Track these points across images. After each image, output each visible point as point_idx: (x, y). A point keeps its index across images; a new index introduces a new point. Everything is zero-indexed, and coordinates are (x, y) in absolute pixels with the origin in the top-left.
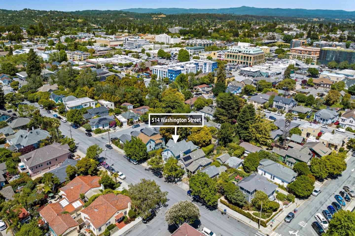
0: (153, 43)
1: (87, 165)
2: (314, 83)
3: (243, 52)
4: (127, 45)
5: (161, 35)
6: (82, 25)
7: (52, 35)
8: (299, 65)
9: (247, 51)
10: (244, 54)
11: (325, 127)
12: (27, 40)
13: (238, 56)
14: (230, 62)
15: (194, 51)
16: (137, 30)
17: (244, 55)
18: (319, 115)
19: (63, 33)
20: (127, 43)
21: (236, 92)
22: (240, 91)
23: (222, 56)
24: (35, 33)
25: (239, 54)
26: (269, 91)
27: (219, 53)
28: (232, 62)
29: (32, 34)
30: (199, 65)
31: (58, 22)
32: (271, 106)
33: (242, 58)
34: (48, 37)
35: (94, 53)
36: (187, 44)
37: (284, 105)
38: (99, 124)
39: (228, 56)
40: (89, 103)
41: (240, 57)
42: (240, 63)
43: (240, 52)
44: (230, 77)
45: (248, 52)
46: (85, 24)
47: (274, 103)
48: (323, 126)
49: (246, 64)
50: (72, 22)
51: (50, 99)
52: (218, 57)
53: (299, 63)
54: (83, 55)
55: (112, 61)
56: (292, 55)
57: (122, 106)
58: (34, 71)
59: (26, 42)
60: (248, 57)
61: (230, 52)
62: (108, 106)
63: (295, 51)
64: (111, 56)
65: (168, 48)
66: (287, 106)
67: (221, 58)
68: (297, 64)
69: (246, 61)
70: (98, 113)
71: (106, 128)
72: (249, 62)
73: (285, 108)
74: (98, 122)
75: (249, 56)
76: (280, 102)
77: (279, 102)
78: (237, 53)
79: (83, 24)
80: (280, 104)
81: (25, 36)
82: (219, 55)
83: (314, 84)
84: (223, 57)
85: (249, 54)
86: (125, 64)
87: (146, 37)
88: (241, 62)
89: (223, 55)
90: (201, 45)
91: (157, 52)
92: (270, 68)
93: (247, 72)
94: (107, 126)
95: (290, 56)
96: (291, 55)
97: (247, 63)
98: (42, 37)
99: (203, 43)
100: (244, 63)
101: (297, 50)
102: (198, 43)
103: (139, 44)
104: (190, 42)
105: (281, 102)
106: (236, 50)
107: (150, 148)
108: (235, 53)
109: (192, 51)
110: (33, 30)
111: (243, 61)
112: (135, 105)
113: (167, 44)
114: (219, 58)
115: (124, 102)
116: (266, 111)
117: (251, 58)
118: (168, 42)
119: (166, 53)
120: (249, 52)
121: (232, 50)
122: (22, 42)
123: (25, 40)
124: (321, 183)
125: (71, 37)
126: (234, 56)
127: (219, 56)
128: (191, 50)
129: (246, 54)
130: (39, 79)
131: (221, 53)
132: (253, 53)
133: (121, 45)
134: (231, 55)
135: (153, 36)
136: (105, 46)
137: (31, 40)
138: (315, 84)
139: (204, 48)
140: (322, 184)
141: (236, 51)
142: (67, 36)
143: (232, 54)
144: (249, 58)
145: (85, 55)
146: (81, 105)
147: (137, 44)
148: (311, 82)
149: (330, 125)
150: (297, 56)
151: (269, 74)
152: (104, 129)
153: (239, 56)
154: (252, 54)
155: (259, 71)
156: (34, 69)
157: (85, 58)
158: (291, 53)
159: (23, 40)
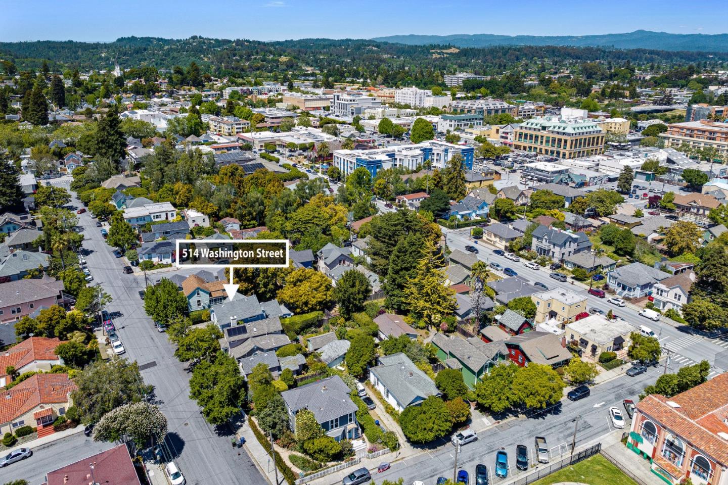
0: (387, 105)
1: (51, 319)
2: (675, 204)
3: (550, 129)
4: (336, 108)
5: (406, 88)
6: (285, 67)
7: (213, 85)
8: (674, 163)
9: (559, 128)
10: (553, 132)
11: (616, 302)
12: (164, 93)
13: (540, 137)
14: (525, 148)
15: (456, 123)
16: (380, 78)
17: (551, 136)
18: (616, 275)
19: (232, 83)
20: (336, 105)
21: (475, 212)
22: (486, 210)
23: (509, 136)
24: (183, 82)
25: (543, 133)
26: (545, 215)
27: (504, 130)
28: (527, 149)
29: (177, 84)
30: (435, 152)
31: (244, 61)
32: (527, 246)
33: (547, 141)
34: (205, 89)
35: (262, 121)
36: (454, 110)
37: (552, 246)
38: (154, 252)
39: (520, 135)
40: (164, 214)
41: (544, 139)
42: (543, 152)
43: (544, 128)
44: (481, 181)
45: (562, 129)
46: (292, 67)
47: (534, 240)
48: (613, 301)
49: (555, 154)
50: (269, 62)
51: (110, 202)
52: (502, 137)
53: (674, 159)
54: (236, 124)
55: (281, 138)
56: (671, 140)
57: (219, 223)
58: (104, 151)
59: (161, 97)
60: (560, 140)
61: (526, 128)
62: (197, 222)
63: (677, 130)
64: (289, 128)
65: (412, 115)
66: (557, 249)
67: (508, 141)
68: (669, 161)
69: (555, 149)
70: (166, 233)
71: (164, 262)
72: (562, 151)
73: (553, 253)
74: (152, 249)
75: (563, 137)
76: (544, 241)
77: (542, 239)
78: (539, 130)
79: (287, 66)
80: (545, 244)
81: (164, 87)
82: (503, 133)
83: (675, 208)
84: (511, 139)
85: (564, 134)
86: (301, 145)
87: (380, 93)
88: (547, 151)
89: (511, 133)
90: (481, 111)
91: (378, 124)
92: (598, 165)
93: (537, 172)
94: (169, 258)
95: (666, 142)
96: (669, 138)
97: (558, 153)
98: (193, 88)
99: (485, 108)
100: (552, 152)
101: (682, 128)
102: (474, 107)
103: (359, 106)
104: (460, 106)
105: (546, 240)
106: (537, 125)
107: (199, 305)
108: (535, 129)
109: (453, 123)
110: (180, 76)
111: (550, 148)
112: (248, 223)
113: (415, 108)
114: (503, 140)
115: (227, 216)
116: (509, 257)
117: (566, 141)
118: (418, 104)
119: (396, 126)
120: (564, 129)
121: (530, 124)
122: (155, 97)
123: (160, 94)
124: (494, 421)
125: (242, 90)
126: (531, 136)
127: (504, 135)
128: (451, 121)
129: (558, 133)
130: (107, 164)
131: (509, 129)
132: (573, 132)
133: (326, 109)
134: (526, 135)
135: (392, 90)
136: (295, 108)
137: (171, 94)
138: (678, 206)
139: (482, 119)
140: (497, 424)
141: (538, 127)
142: (236, 88)
143: (529, 132)
144: (563, 141)
145: (240, 124)
146: (149, 216)
147: (356, 106)
148: (670, 202)
149: (635, 301)
150: (681, 142)
151: (588, 179)
152: (160, 263)
153: (542, 137)
154: (569, 134)
155: (567, 170)
156: (104, 146)
157: (239, 130)
158: (669, 135)
159: (157, 94)
